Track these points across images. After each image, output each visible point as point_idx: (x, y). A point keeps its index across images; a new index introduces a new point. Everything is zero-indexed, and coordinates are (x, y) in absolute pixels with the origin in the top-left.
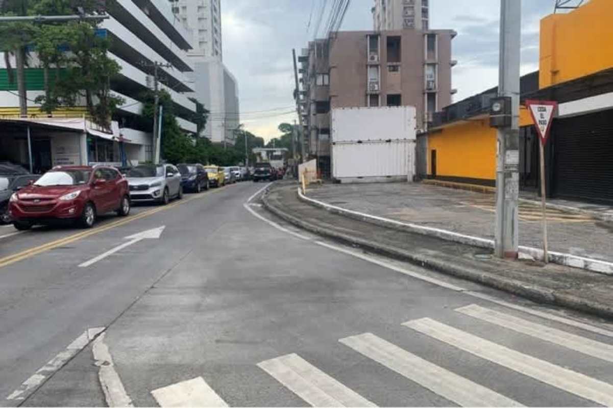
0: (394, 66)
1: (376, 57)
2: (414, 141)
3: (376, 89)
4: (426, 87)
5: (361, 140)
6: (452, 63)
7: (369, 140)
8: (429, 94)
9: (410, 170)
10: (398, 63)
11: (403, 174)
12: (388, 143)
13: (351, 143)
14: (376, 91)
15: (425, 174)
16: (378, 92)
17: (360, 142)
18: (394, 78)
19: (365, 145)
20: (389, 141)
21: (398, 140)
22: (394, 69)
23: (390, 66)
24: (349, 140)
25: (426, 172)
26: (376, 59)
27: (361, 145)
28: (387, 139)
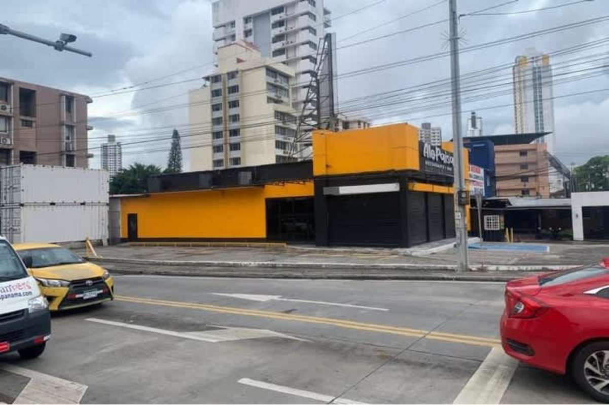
0: (27, 121)
1: (8, 107)
2: (107, 205)
3: (9, 142)
4: (64, 149)
5: (55, 202)
6: (88, 128)
7: (63, 202)
8: (68, 156)
9: (103, 233)
10: (33, 119)
11: (97, 238)
12: (83, 206)
13: (43, 204)
14: (8, 145)
15: (117, 237)
16: (10, 147)
17: (53, 204)
18: (28, 134)
19: (59, 208)
20: (83, 204)
21: (92, 203)
22: (28, 124)
23: (23, 120)
24: (42, 201)
25: (119, 235)
26: (8, 110)
27: (54, 207)
28: (82, 202)
